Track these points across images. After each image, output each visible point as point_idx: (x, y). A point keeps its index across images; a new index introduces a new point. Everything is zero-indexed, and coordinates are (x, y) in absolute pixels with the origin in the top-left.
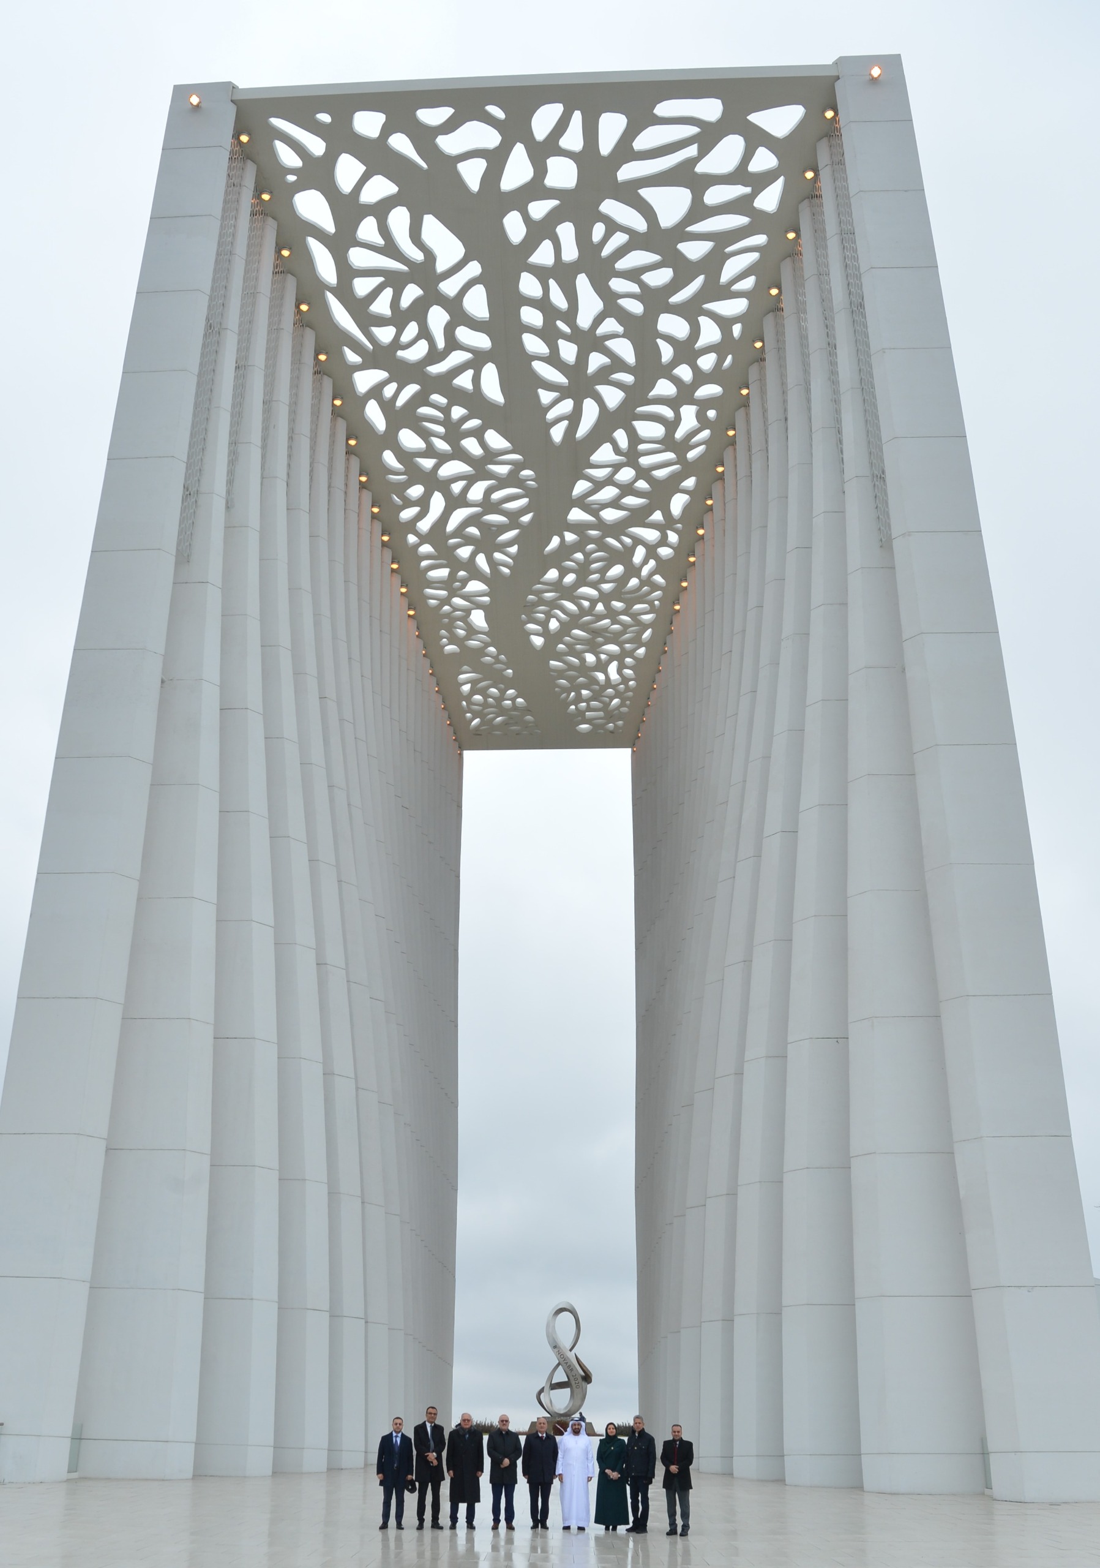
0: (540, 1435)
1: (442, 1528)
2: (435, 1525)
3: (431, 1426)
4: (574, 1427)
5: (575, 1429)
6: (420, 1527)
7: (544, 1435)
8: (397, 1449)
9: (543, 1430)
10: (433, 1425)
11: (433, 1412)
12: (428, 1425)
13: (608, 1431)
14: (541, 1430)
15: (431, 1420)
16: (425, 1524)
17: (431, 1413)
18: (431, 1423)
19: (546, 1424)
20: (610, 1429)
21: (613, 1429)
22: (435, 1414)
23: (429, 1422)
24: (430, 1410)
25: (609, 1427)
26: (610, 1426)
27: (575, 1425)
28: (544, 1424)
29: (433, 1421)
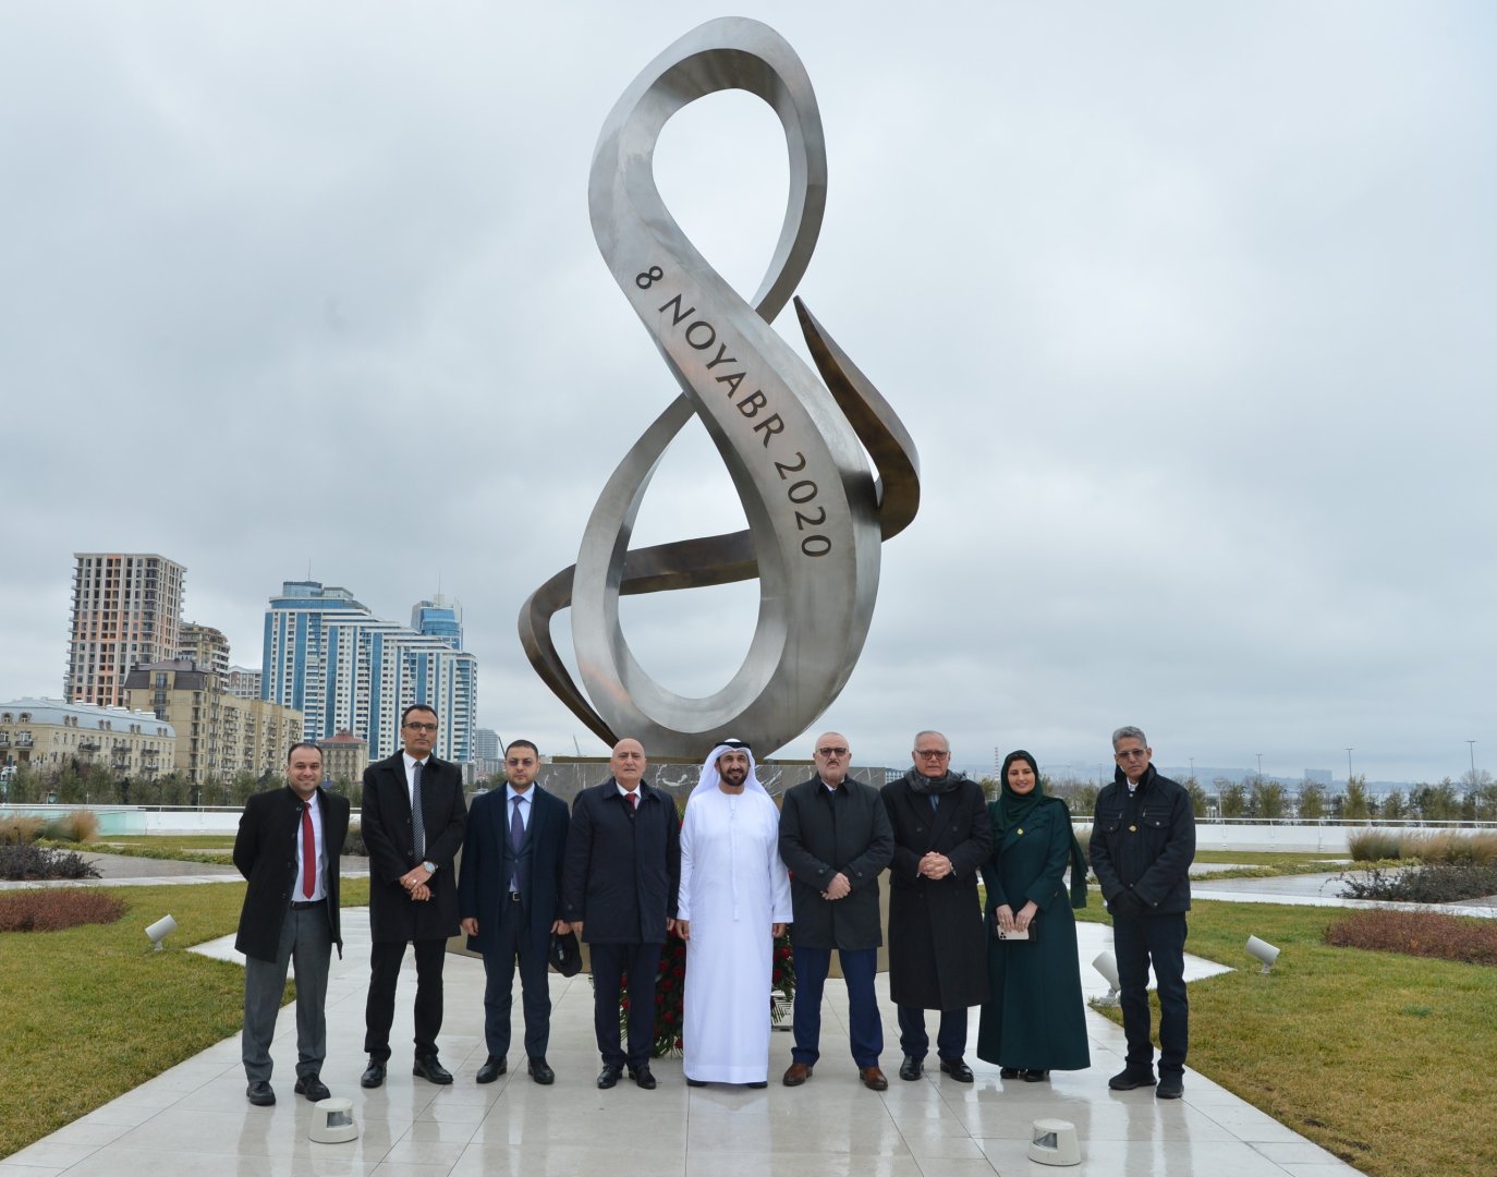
0: (624, 792)
1: (446, 1080)
2: (428, 1066)
3: (416, 765)
4: (726, 766)
5: (731, 771)
6: (375, 1078)
7: (637, 791)
8: (517, 842)
9: (633, 775)
10: (424, 761)
11: (424, 721)
12: (409, 761)
13: (1012, 778)
14: (626, 775)
15: (417, 746)
16: (391, 1065)
17: (416, 725)
18: (417, 754)
19: (643, 760)
20: (1016, 773)
21: (1025, 772)
22: (432, 727)
23: (413, 753)
24: (415, 715)
25: (1012, 768)
26: (1016, 765)
27: (730, 759)
28: (635, 756)
29: (425, 747)
